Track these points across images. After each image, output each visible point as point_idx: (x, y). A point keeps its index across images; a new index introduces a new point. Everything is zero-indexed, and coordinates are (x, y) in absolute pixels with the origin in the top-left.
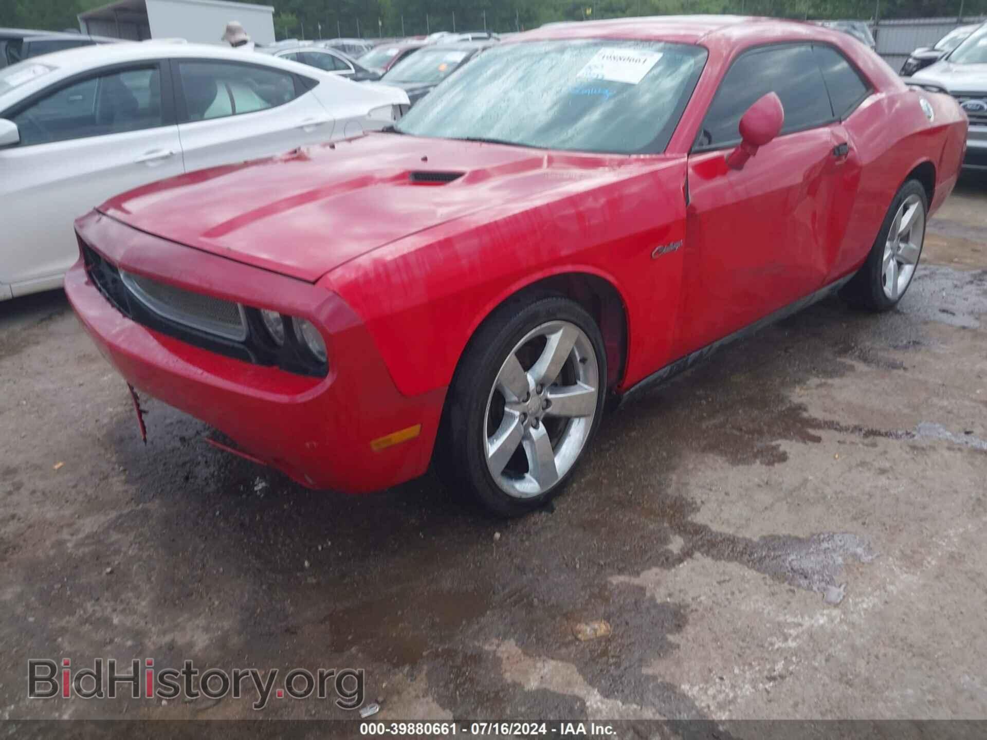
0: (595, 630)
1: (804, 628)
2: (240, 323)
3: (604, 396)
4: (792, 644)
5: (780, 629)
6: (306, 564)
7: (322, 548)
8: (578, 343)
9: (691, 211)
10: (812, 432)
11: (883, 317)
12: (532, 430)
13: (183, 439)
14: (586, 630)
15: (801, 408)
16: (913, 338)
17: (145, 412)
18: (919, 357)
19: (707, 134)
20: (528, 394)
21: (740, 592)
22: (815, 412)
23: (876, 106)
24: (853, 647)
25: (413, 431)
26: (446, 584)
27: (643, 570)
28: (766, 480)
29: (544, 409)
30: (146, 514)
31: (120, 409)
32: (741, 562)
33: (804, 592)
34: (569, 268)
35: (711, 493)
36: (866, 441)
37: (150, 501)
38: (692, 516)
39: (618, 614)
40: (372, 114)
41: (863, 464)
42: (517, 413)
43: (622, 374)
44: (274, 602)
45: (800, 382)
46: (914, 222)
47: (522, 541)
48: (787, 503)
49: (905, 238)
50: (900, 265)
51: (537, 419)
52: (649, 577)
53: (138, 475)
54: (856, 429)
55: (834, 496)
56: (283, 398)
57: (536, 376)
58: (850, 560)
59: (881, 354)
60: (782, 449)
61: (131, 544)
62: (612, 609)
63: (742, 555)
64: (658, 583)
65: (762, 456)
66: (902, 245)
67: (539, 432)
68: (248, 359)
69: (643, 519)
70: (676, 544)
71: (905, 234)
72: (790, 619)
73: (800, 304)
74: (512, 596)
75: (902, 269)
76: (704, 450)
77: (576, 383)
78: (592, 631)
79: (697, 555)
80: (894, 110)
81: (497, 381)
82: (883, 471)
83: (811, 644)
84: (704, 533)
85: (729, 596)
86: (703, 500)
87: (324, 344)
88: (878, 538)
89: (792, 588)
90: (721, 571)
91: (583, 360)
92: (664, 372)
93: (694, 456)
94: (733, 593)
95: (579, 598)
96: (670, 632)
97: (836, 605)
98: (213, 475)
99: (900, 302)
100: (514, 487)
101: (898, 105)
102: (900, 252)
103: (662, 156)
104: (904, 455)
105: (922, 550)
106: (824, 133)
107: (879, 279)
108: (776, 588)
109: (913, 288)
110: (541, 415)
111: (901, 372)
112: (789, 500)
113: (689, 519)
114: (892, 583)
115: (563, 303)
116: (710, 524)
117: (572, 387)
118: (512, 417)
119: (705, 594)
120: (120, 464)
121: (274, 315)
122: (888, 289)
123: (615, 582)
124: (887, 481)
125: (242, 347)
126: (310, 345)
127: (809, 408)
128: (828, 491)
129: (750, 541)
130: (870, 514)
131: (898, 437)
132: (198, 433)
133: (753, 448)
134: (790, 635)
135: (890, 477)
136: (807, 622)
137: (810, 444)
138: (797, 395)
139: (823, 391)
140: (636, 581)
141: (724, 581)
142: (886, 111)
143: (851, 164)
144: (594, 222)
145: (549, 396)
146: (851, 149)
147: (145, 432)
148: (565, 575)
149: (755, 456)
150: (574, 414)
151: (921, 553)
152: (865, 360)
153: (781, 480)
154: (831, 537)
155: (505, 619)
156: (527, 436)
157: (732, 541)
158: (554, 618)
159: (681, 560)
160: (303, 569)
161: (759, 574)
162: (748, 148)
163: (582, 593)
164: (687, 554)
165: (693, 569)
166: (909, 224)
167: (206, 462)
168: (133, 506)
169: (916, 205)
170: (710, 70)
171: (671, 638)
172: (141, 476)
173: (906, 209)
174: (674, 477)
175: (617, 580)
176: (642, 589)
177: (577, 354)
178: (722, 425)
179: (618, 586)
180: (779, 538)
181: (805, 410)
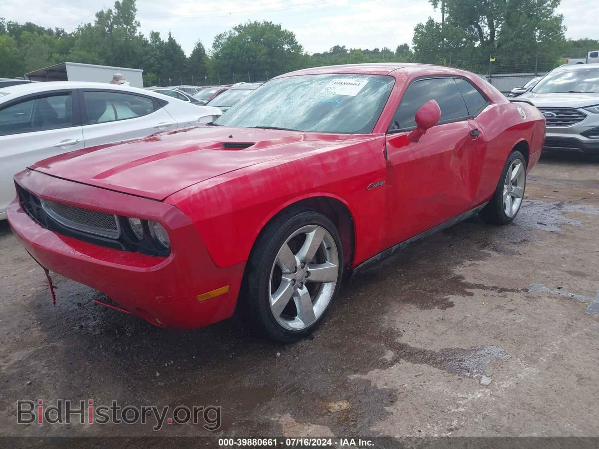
0: (340, 406)
1: (469, 400)
2: (116, 228)
3: (342, 270)
4: (462, 409)
5: (454, 402)
6: (158, 374)
7: (168, 365)
8: (325, 238)
9: (389, 164)
10: (467, 290)
11: (505, 227)
12: (299, 290)
13: (79, 304)
14: (335, 407)
15: (461, 277)
16: (524, 238)
17: (55, 287)
18: (527, 248)
19: (397, 124)
20: (296, 267)
21: (429, 381)
22: (469, 279)
23: (493, 111)
24: (499, 410)
25: (224, 290)
26: (246, 384)
27: (369, 371)
28: (441, 317)
29: (306, 277)
30: (54, 348)
31: (40, 288)
32: (429, 364)
33: (468, 380)
34: (318, 194)
35: (409, 326)
36: (500, 294)
37: (57, 341)
38: (398, 339)
39: (354, 396)
40: (200, 120)
41: (499, 307)
42: (290, 280)
43: (353, 257)
44: (136, 398)
45: (460, 263)
46: (519, 174)
47: (294, 357)
48: (455, 330)
49: (515, 183)
50: (513, 198)
51: (302, 283)
52: (373, 374)
53: (50, 326)
54: (494, 288)
55: (483, 325)
56: (142, 270)
57: (301, 258)
58: (495, 361)
59: (506, 247)
60: (450, 300)
61: (44, 367)
62: (351, 394)
63: (429, 360)
64: (379, 378)
65: (439, 304)
66: (513, 187)
67: (303, 291)
68: (121, 249)
69: (368, 342)
70: (389, 355)
71: (514, 181)
72: (460, 395)
73: (456, 219)
74: (288, 389)
75: (515, 200)
76: (404, 301)
77: (325, 262)
78: (338, 407)
79: (402, 361)
80: (503, 114)
81: (277, 259)
82: (511, 311)
83: (474, 409)
84: (405, 349)
85: (422, 384)
86: (404, 330)
87: (167, 237)
88: (511, 348)
89: (460, 377)
90: (417, 369)
91: (329, 248)
92: (378, 256)
93: (397, 305)
94: (424, 382)
95: (330, 388)
96: (387, 406)
97: (487, 386)
98: (98, 324)
99: (514, 219)
100: (288, 325)
101: (505, 111)
102: (512, 191)
103: (371, 134)
104: (523, 301)
105: (537, 354)
106: (464, 124)
107: (502, 205)
108: (451, 378)
109: (521, 211)
110: (304, 281)
111: (518, 256)
112: (456, 328)
113: (397, 340)
114: (520, 373)
115: (314, 214)
116: (409, 343)
117: (323, 265)
118: (287, 281)
119: (408, 383)
120: (38, 320)
121: (137, 222)
122: (507, 211)
123: (352, 379)
124: (514, 316)
125: (117, 242)
126: (159, 238)
127: (466, 277)
128: (480, 322)
129: (434, 352)
130: (504, 335)
131: (518, 291)
132: (90, 301)
133: (433, 299)
134: (461, 404)
135: (516, 313)
136: (470, 397)
137: (467, 297)
138: (458, 271)
139: (473, 268)
140: (365, 377)
141: (419, 375)
142: (499, 114)
143: (481, 141)
144: (333, 170)
145: (309, 270)
146: (480, 132)
147: (54, 299)
148: (321, 376)
149: (435, 304)
150: (324, 280)
151: (537, 355)
152: (496, 250)
153: (451, 317)
154: (482, 348)
155: (284, 402)
156: (296, 294)
157: (423, 352)
158: (314, 400)
159: (392, 364)
160: (155, 377)
161: (440, 370)
162: (421, 130)
163: (332, 385)
164: (395, 361)
165: (400, 369)
166: (516, 175)
167: (94, 317)
168: (45, 345)
169: (520, 165)
170: (396, 89)
171: (387, 409)
172: (51, 327)
173: (514, 167)
174: (386, 318)
175: (353, 377)
176: (369, 382)
177: (325, 244)
178: (414, 288)
179: (354, 380)
180: (452, 350)
181: (463, 278)
